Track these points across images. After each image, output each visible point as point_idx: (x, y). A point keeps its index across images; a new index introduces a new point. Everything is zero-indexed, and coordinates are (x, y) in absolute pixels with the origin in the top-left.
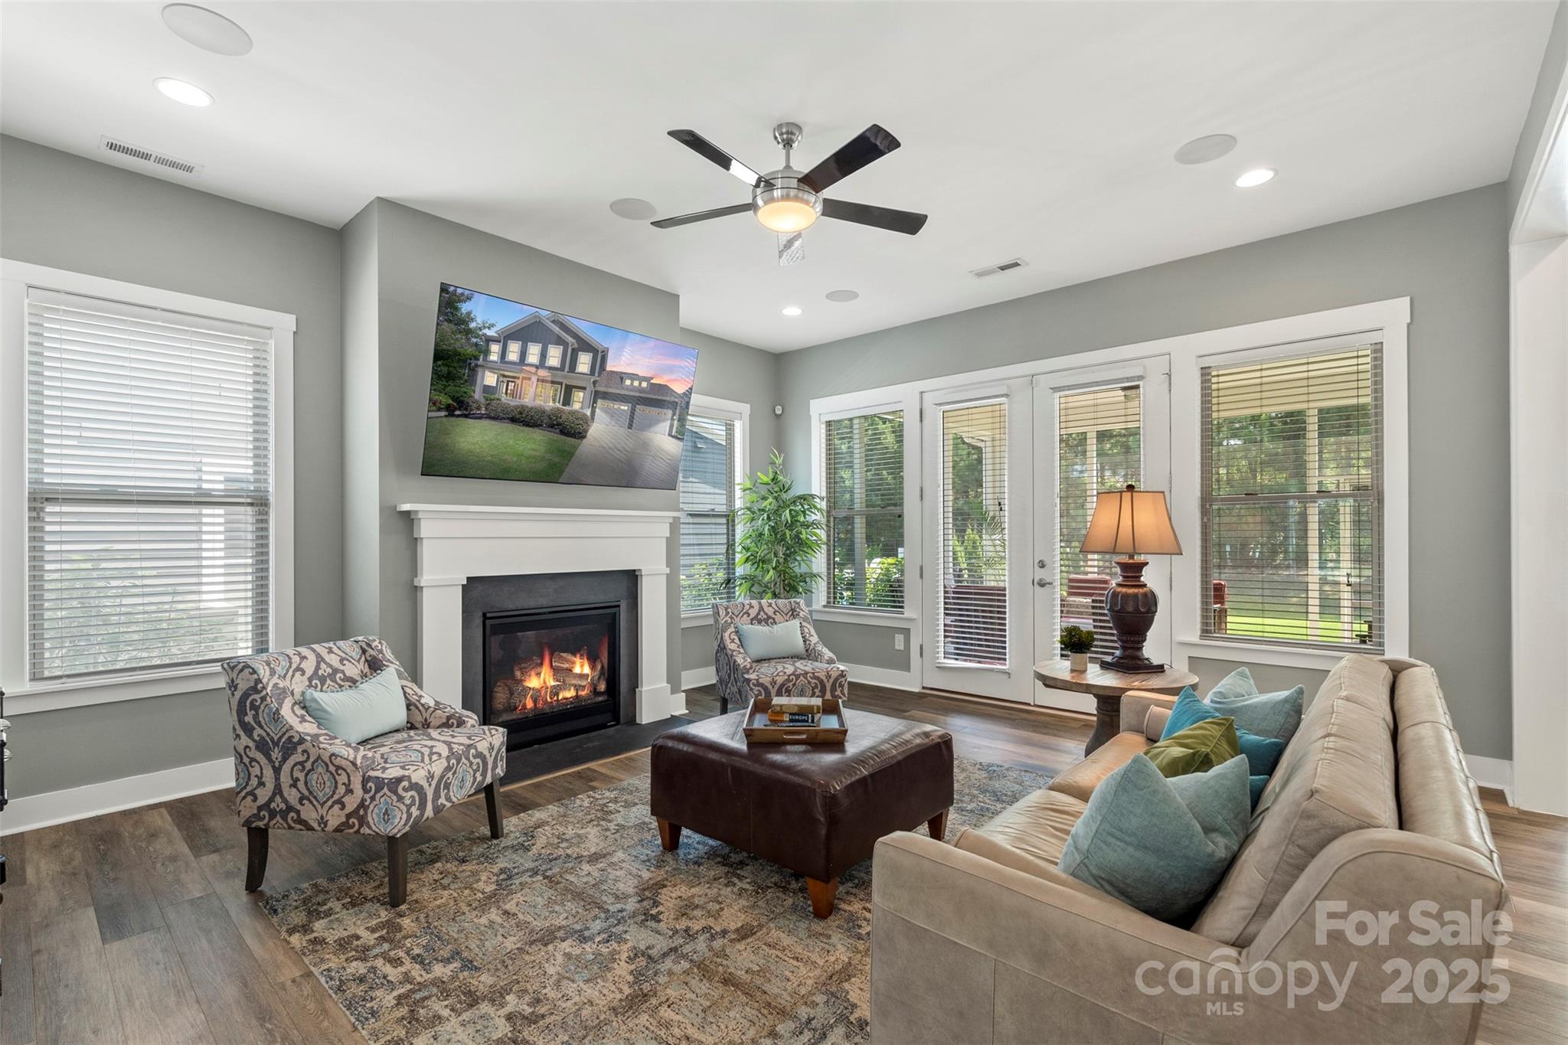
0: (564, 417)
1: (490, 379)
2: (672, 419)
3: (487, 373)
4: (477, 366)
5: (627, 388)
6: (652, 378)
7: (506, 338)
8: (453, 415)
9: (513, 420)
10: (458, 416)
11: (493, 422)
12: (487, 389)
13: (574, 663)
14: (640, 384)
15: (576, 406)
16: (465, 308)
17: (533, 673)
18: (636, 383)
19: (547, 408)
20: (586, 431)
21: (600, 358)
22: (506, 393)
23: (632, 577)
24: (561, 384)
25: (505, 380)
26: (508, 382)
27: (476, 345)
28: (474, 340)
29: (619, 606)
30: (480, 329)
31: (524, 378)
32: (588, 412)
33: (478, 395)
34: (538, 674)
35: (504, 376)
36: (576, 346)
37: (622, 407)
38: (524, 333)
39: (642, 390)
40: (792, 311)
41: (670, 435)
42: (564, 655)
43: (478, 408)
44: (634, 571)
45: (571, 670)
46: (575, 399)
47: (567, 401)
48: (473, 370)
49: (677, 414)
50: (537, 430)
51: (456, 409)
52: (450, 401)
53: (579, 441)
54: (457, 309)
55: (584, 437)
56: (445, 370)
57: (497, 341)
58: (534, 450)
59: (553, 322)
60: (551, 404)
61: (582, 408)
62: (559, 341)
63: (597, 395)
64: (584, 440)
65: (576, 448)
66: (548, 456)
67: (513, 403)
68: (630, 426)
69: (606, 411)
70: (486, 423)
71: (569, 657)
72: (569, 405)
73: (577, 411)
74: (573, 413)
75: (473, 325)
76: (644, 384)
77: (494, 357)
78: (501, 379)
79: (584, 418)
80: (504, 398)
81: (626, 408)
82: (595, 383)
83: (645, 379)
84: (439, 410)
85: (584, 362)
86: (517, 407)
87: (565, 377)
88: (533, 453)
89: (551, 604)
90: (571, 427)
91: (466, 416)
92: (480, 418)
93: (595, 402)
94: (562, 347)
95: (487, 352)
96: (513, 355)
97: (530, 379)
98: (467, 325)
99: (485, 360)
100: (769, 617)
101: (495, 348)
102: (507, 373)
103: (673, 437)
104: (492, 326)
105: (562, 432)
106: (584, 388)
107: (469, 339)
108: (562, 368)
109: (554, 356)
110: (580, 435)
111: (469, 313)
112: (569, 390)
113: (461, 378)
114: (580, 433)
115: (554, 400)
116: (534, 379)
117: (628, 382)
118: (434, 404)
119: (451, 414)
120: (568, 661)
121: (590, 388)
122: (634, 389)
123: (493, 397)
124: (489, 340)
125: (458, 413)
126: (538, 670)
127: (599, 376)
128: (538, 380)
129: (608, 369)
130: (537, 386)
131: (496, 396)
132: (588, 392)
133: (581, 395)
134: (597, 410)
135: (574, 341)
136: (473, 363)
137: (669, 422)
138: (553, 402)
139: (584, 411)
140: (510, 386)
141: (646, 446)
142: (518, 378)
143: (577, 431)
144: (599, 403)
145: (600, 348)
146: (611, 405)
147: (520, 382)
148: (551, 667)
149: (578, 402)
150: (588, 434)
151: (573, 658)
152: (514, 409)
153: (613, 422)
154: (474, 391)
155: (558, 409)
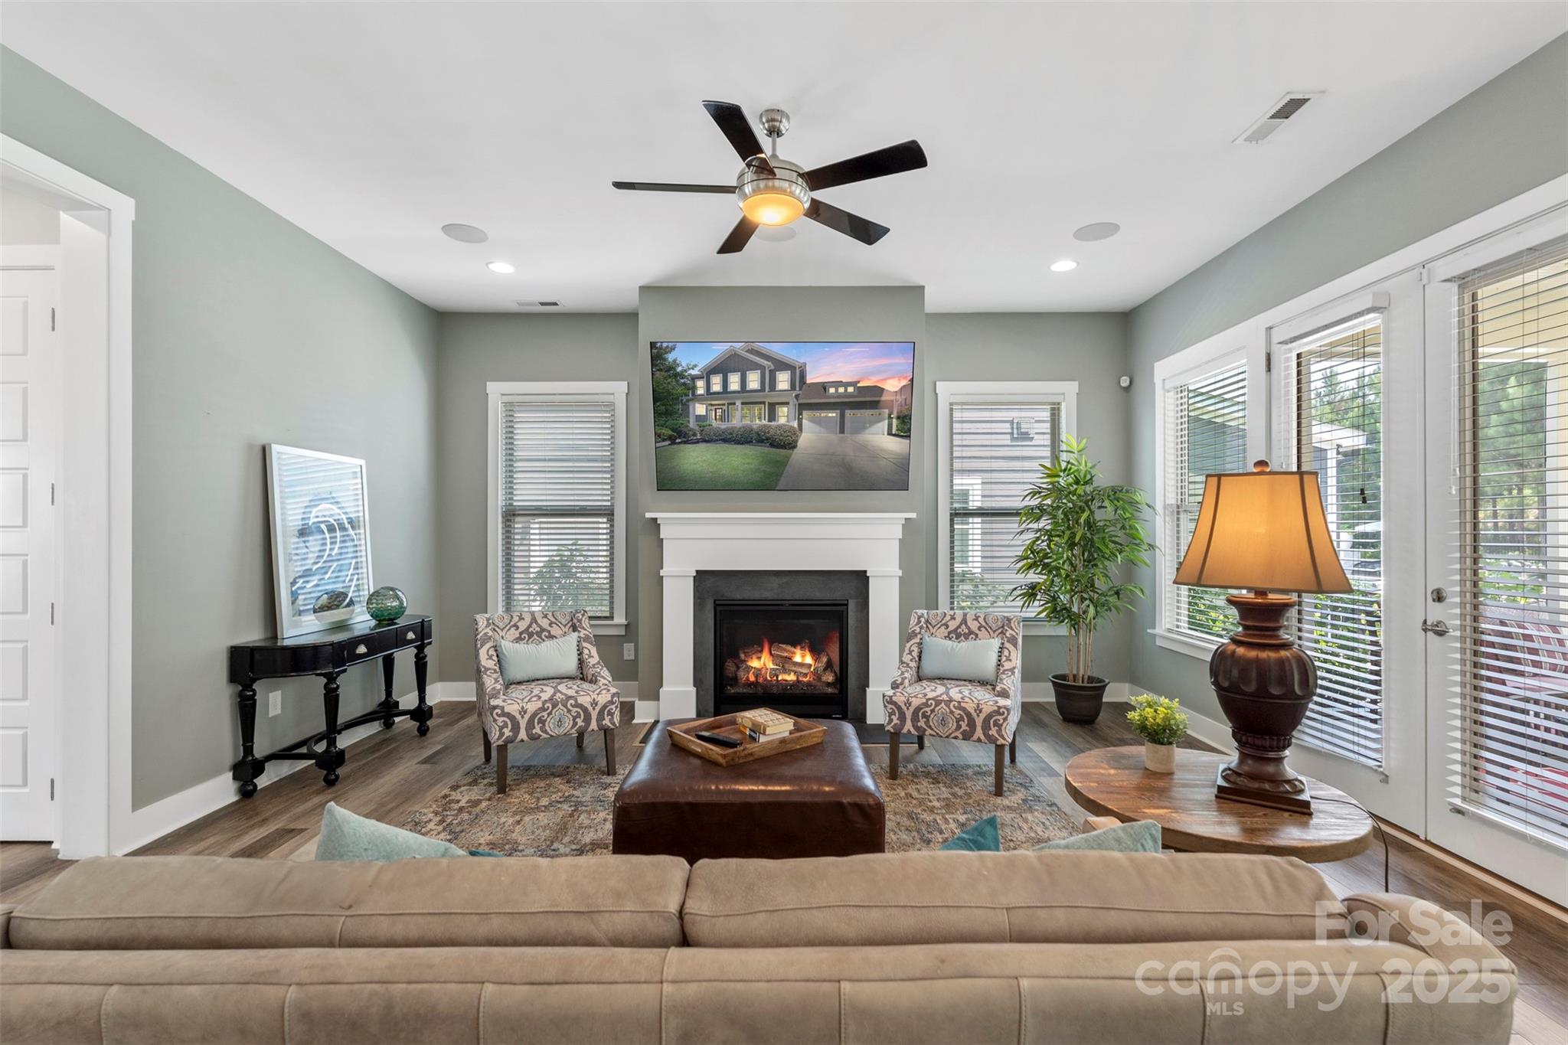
0: (772, 432)
1: (700, 409)
2: (890, 418)
3: (697, 405)
4: (688, 401)
5: (832, 396)
6: (859, 382)
7: (709, 373)
8: (675, 443)
9: (725, 441)
10: (679, 443)
11: (709, 445)
12: (699, 418)
13: (794, 653)
14: (846, 390)
15: (782, 420)
16: (671, 357)
17: (754, 657)
18: (841, 390)
19: (755, 426)
20: (796, 442)
21: (799, 373)
22: (716, 419)
23: (860, 579)
24: (764, 403)
25: (713, 408)
26: (716, 409)
27: (684, 384)
28: (682, 381)
29: (847, 605)
30: (686, 371)
31: (729, 404)
32: (795, 424)
33: (692, 424)
34: (759, 658)
35: (712, 405)
36: (773, 367)
37: (830, 415)
38: (722, 368)
39: (851, 395)
40: (1064, 265)
41: (890, 433)
42: (784, 645)
43: (695, 435)
44: (865, 572)
45: (790, 659)
46: (780, 414)
47: (772, 417)
48: (686, 406)
49: (895, 412)
50: (747, 446)
51: (676, 438)
52: (670, 432)
53: (790, 451)
54: (665, 359)
55: (795, 447)
56: (663, 408)
57: (700, 377)
58: (748, 464)
59: (748, 351)
61: (788, 422)
62: (755, 366)
63: (802, 407)
64: (795, 450)
65: (788, 458)
66: (763, 468)
67: (724, 426)
68: (842, 431)
69: (813, 420)
70: (702, 446)
71: (789, 648)
72: (775, 420)
73: (784, 425)
74: (780, 427)
75: (679, 369)
76: (851, 389)
77: (701, 391)
78: (709, 408)
79: (792, 430)
80: (715, 424)
81: (834, 415)
82: (797, 396)
83: (854, 384)
84: (664, 440)
85: (783, 381)
86: (728, 428)
87: (766, 396)
88: (747, 467)
90: (781, 440)
91: (686, 442)
92: (698, 442)
93: (800, 414)
94: (759, 371)
95: (694, 388)
96: (716, 387)
97: (734, 404)
98: (675, 370)
99: (693, 394)
100: (971, 632)
101: (700, 384)
102: (713, 402)
103: (895, 435)
104: (696, 366)
105: (772, 445)
106: (786, 404)
107: (677, 381)
108: (763, 389)
109: (754, 381)
110: (792, 445)
111: (675, 361)
112: (772, 407)
113: (676, 413)
114: (790, 444)
115: (760, 418)
116: (738, 403)
117: (832, 390)
118: (659, 436)
119: (673, 443)
120: (787, 651)
121: (793, 401)
122: (840, 396)
123: (705, 424)
124: (694, 378)
125: (678, 441)
126: (759, 655)
127: (800, 390)
128: (743, 404)
129: (808, 382)
130: (742, 409)
131: (708, 422)
132: (791, 405)
133: (785, 409)
134: (804, 421)
135: (770, 363)
136: (684, 399)
137: (886, 422)
138: (757, 420)
139: (791, 424)
140: (719, 412)
141: (863, 448)
142: (724, 405)
143: (784, 442)
144: (805, 413)
145: (797, 365)
146: (817, 414)
147: (725, 408)
148: (771, 654)
149: (784, 416)
150: (798, 444)
151: (793, 649)
152: (724, 431)
153: (822, 430)
154: (689, 422)
155: (765, 426)
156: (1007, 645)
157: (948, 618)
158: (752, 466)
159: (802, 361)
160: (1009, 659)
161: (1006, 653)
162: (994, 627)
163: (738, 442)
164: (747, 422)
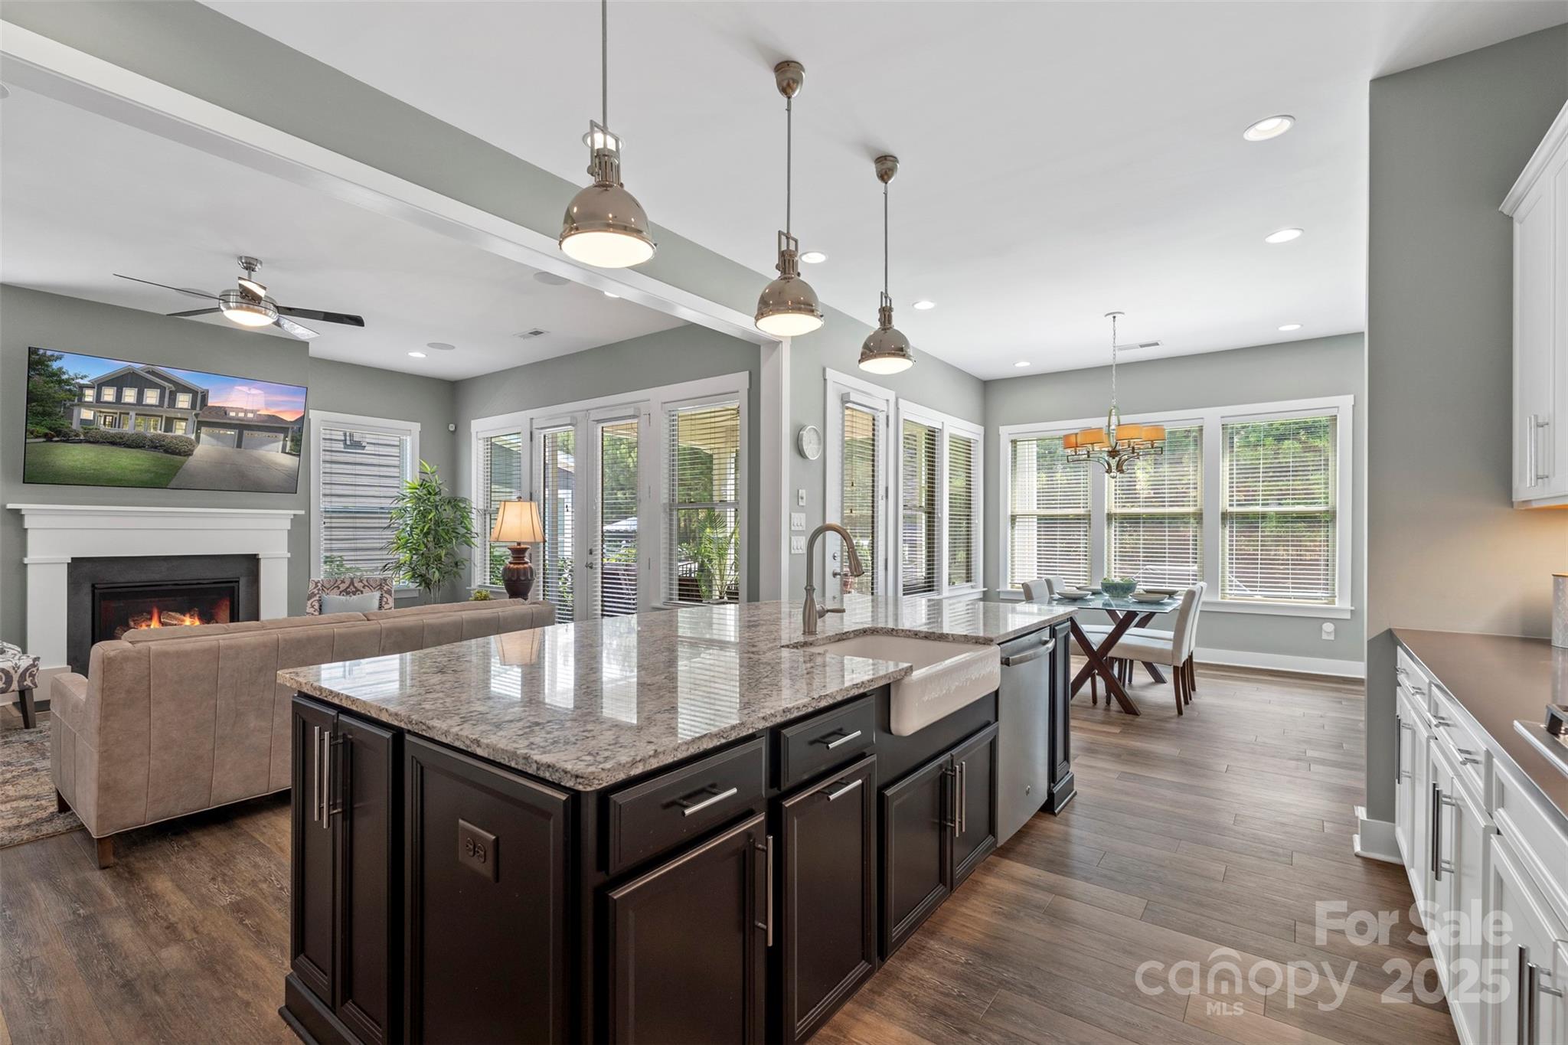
0: (167, 441)
1: (87, 414)
2: (284, 440)
3: (83, 410)
4: (72, 405)
5: (232, 418)
6: (258, 411)
7: (99, 385)
8: (51, 441)
9: (113, 443)
10: (57, 441)
11: (92, 445)
12: (84, 422)
13: (184, 620)
14: (246, 415)
15: (179, 432)
16: (55, 364)
17: (143, 624)
18: (241, 415)
19: (148, 435)
20: (193, 451)
21: (200, 398)
22: (105, 424)
23: (253, 561)
24: (161, 416)
25: (102, 415)
26: (105, 416)
27: (70, 390)
28: (68, 387)
29: (238, 582)
30: (73, 379)
31: (121, 413)
32: (193, 437)
33: (75, 426)
34: (147, 625)
35: (101, 412)
36: (173, 389)
37: (228, 433)
38: (119, 382)
39: (250, 420)
40: (417, 355)
41: (284, 451)
42: (174, 613)
43: (77, 435)
44: (255, 555)
46: (177, 427)
47: (169, 427)
48: (69, 410)
49: (290, 436)
50: (140, 451)
51: (54, 436)
52: (47, 431)
53: (186, 458)
54: (48, 366)
55: (191, 455)
56: (40, 409)
57: (90, 387)
58: (138, 465)
59: (148, 372)
60: (152, 430)
61: (185, 433)
62: (153, 386)
63: (200, 424)
64: (191, 457)
65: (182, 463)
66: (154, 469)
67: (113, 431)
68: (239, 446)
69: (211, 435)
70: (85, 446)
71: (179, 615)
72: (171, 431)
73: (181, 436)
74: (176, 437)
75: (65, 377)
76: (250, 415)
77: (89, 399)
78: (97, 414)
79: (189, 442)
80: (102, 428)
81: (232, 433)
82: (196, 415)
83: (252, 411)
84: (36, 437)
85: (183, 401)
86: (118, 433)
87: (166, 412)
88: (138, 467)
90: (176, 448)
91: (65, 441)
92: (80, 442)
93: (198, 428)
94: (159, 390)
95: (81, 395)
96: (108, 398)
97: (128, 414)
98: (60, 377)
99: (80, 400)
100: (358, 590)
101: (89, 392)
102: (103, 410)
103: (288, 453)
104: (85, 376)
105: (166, 451)
106: (187, 419)
107: (62, 388)
108: (161, 404)
109: (151, 397)
110: (188, 453)
111: (60, 369)
112: (170, 420)
113: (57, 415)
114: (185, 452)
115: (155, 429)
116: (133, 414)
117: (232, 414)
118: (32, 433)
119: (49, 440)
121: (192, 418)
122: (239, 419)
123: (90, 427)
124: (83, 387)
125: (55, 439)
126: (147, 622)
127: (201, 410)
128: (136, 414)
129: (209, 404)
130: (136, 419)
131: (95, 427)
132: (190, 422)
133: (183, 424)
134: (202, 435)
135: (170, 385)
136: (69, 403)
137: (281, 443)
138: (154, 429)
139: (188, 436)
140: (109, 419)
141: (258, 461)
142: (116, 413)
143: (182, 450)
144: (203, 429)
145: (199, 391)
146: (216, 431)
147: (118, 416)
148: (159, 621)
149: (180, 429)
150: (194, 453)
151: (183, 616)
152: (114, 435)
153: (220, 443)
154: (71, 424)
155: (160, 435)
156: (385, 595)
157: (339, 582)
158: (143, 468)
159: (205, 387)
160: (387, 603)
161: (385, 599)
162: (374, 585)
163: (129, 446)
164: (141, 429)
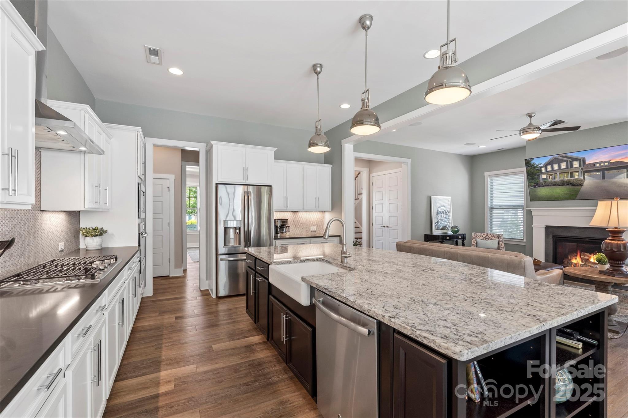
0: (572, 181)
1: (544, 176)
3: (543, 175)
4: (539, 174)
5: (598, 167)
6: (610, 161)
7: (546, 166)
8: (536, 187)
9: (554, 185)
10: (537, 187)
11: (548, 187)
12: (544, 179)
13: (590, 257)
14: (605, 164)
15: (576, 177)
16: (532, 162)
17: (574, 258)
18: (602, 164)
19: (565, 180)
20: (583, 184)
21: (582, 161)
22: (550, 179)
24: (568, 172)
25: (549, 176)
26: (550, 176)
27: (538, 170)
28: (537, 169)
30: (538, 166)
32: (582, 178)
34: (576, 259)
35: (548, 175)
36: (571, 160)
37: (597, 173)
38: (551, 163)
39: (607, 166)
41: (627, 178)
42: (586, 253)
43: (542, 184)
45: (589, 260)
46: (575, 175)
47: (572, 175)
48: (539, 176)
50: (563, 186)
51: (536, 186)
52: (534, 184)
53: (581, 187)
54: (530, 163)
55: (583, 185)
56: (531, 177)
57: (544, 167)
58: (563, 192)
59: (560, 157)
60: (566, 178)
61: (579, 177)
62: (563, 161)
63: (584, 172)
64: (583, 186)
65: (580, 189)
66: (569, 193)
67: (553, 181)
68: (604, 178)
69: (590, 176)
70: (546, 187)
71: (588, 254)
72: (573, 177)
73: (577, 179)
74: (575, 179)
75: (535, 165)
76: (607, 164)
77: (544, 171)
78: (547, 176)
79: (581, 180)
80: (549, 180)
81: (599, 173)
82: (582, 169)
83: (608, 162)
84: (532, 187)
85: (576, 164)
86: (555, 181)
87: (569, 170)
89: (578, 236)
90: (576, 184)
91: (539, 187)
92: (543, 186)
93: (584, 174)
94: (566, 162)
95: (541, 170)
96: (549, 169)
97: (557, 174)
98: (534, 166)
99: (541, 172)
101: (543, 169)
102: (548, 174)
104: (541, 164)
105: (572, 185)
106: (578, 171)
107: (535, 169)
108: (567, 168)
109: (563, 166)
110: (581, 185)
111: (534, 163)
112: (572, 173)
113: (535, 178)
115: (567, 177)
116: (558, 173)
117: (598, 165)
118: (530, 185)
120: (587, 256)
121: (580, 171)
122: (602, 166)
123: (546, 181)
124: (541, 168)
125: (537, 186)
126: (576, 257)
127: (583, 166)
128: (560, 173)
129: (586, 163)
130: (560, 175)
131: (547, 180)
132: (580, 172)
133: (577, 173)
134: (586, 177)
136: (538, 174)
137: (626, 173)
138: (567, 178)
139: (580, 178)
140: (551, 177)
141: (615, 184)
142: (553, 174)
144: (586, 174)
145: (581, 158)
146: (592, 174)
147: (553, 175)
148: (580, 257)
149: (576, 176)
150: (584, 184)
151: (590, 255)
152: (553, 182)
153: (595, 179)
154: (540, 180)
155: (569, 179)
158: (565, 193)
159: (583, 157)
163: (559, 185)
164: (562, 179)
